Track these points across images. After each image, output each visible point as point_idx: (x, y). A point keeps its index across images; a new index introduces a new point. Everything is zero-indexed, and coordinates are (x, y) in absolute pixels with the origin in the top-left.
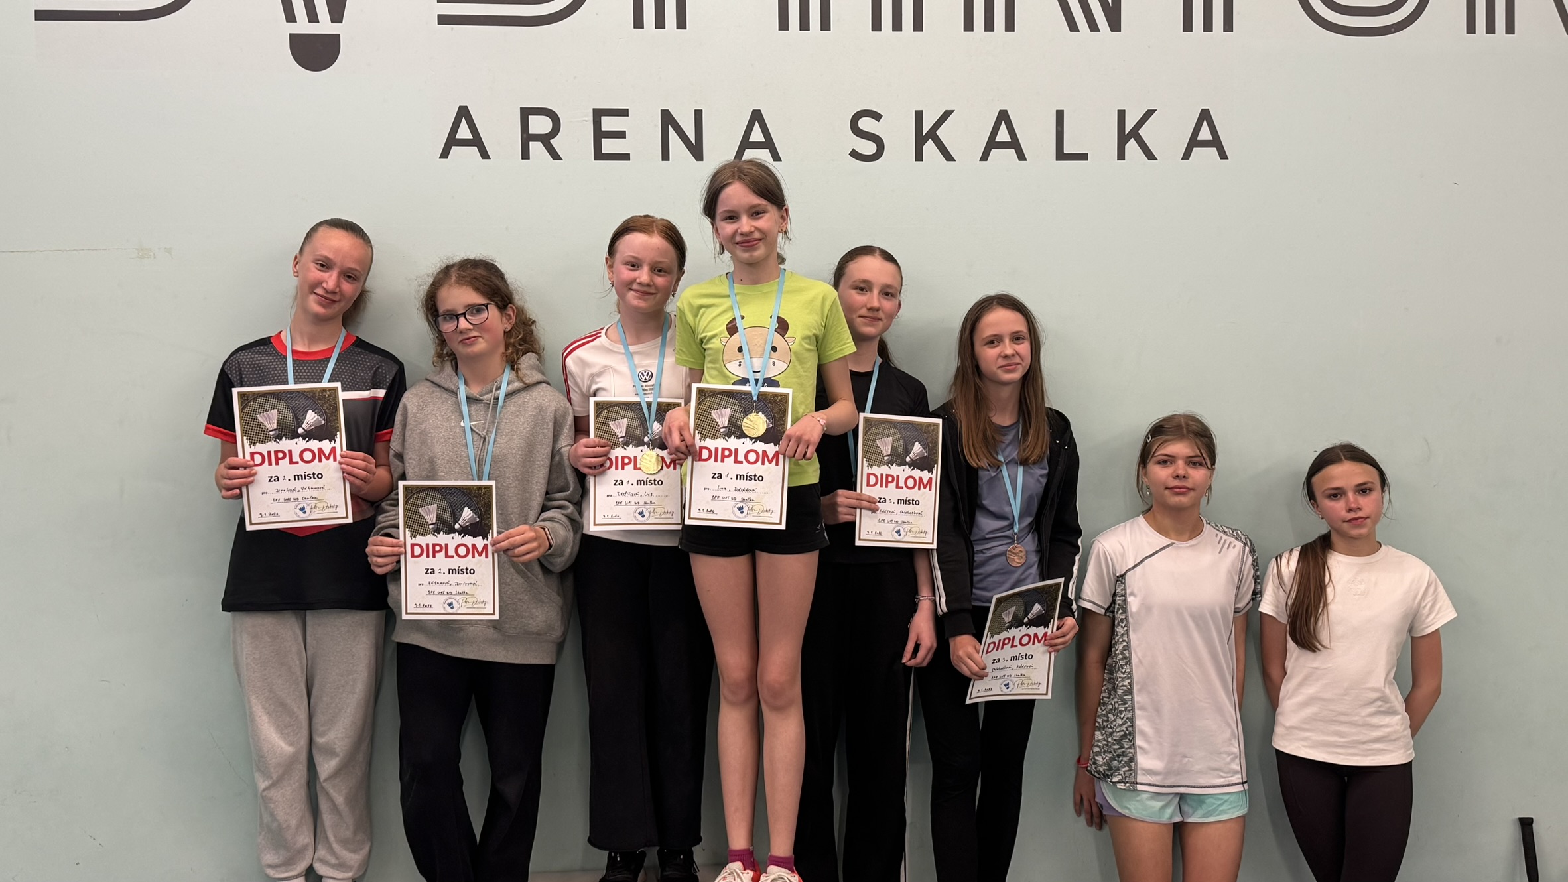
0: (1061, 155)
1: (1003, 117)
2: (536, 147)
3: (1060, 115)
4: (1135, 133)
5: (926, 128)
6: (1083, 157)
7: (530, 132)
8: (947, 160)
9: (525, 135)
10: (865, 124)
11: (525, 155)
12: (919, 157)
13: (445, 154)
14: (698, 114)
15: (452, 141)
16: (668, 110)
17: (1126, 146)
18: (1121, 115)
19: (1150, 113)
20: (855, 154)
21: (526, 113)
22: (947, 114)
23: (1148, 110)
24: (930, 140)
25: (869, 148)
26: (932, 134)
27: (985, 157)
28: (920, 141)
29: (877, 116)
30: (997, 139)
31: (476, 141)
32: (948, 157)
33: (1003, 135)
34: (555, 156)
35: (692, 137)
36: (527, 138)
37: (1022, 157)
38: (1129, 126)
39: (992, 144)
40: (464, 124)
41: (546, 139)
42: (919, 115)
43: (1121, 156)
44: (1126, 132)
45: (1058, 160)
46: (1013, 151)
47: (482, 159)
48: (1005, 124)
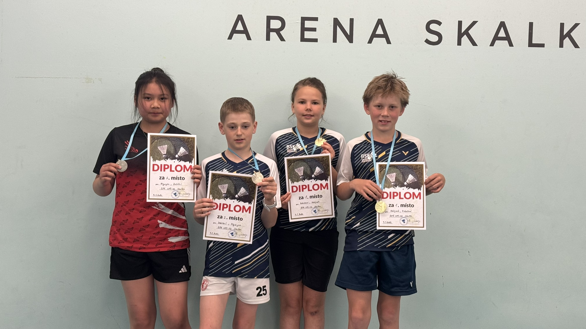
0: (531, 44)
1: (502, 25)
2: (273, 35)
3: (531, 25)
4: (569, 35)
5: (463, 30)
6: (542, 45)
7: (271, 28)
8: (473, 45)
10: (433, 27)
11: (268, 38)
12: (459, 43)
13: (230, 38)
14: (352, 20)
15: (234, 31)
16: (337, 18)
17: (564, 41)
19: (576, 25)
20: (427, 41)
21: (269, 18)
22: (474, 23)
23: (576, 23)
24: (465, 35)
25: (434, 38)
26: (467, 32)
27: (492, 44)
28: (460, 36)
29: (439, 23)
30: (500, 35)
31: (245, 31)
33: (502, 34)
34: (282, 39)
35: (348, 32)
36: (269, 30)
37: (511, 45)
38: (566, 31)
39: (496, 38)
41: (278, 31)
43: (561, 45)
44: (565, 34)
45: (529, 46)
46: (506, 42)
47: (248, 40)
48: (503, 28)
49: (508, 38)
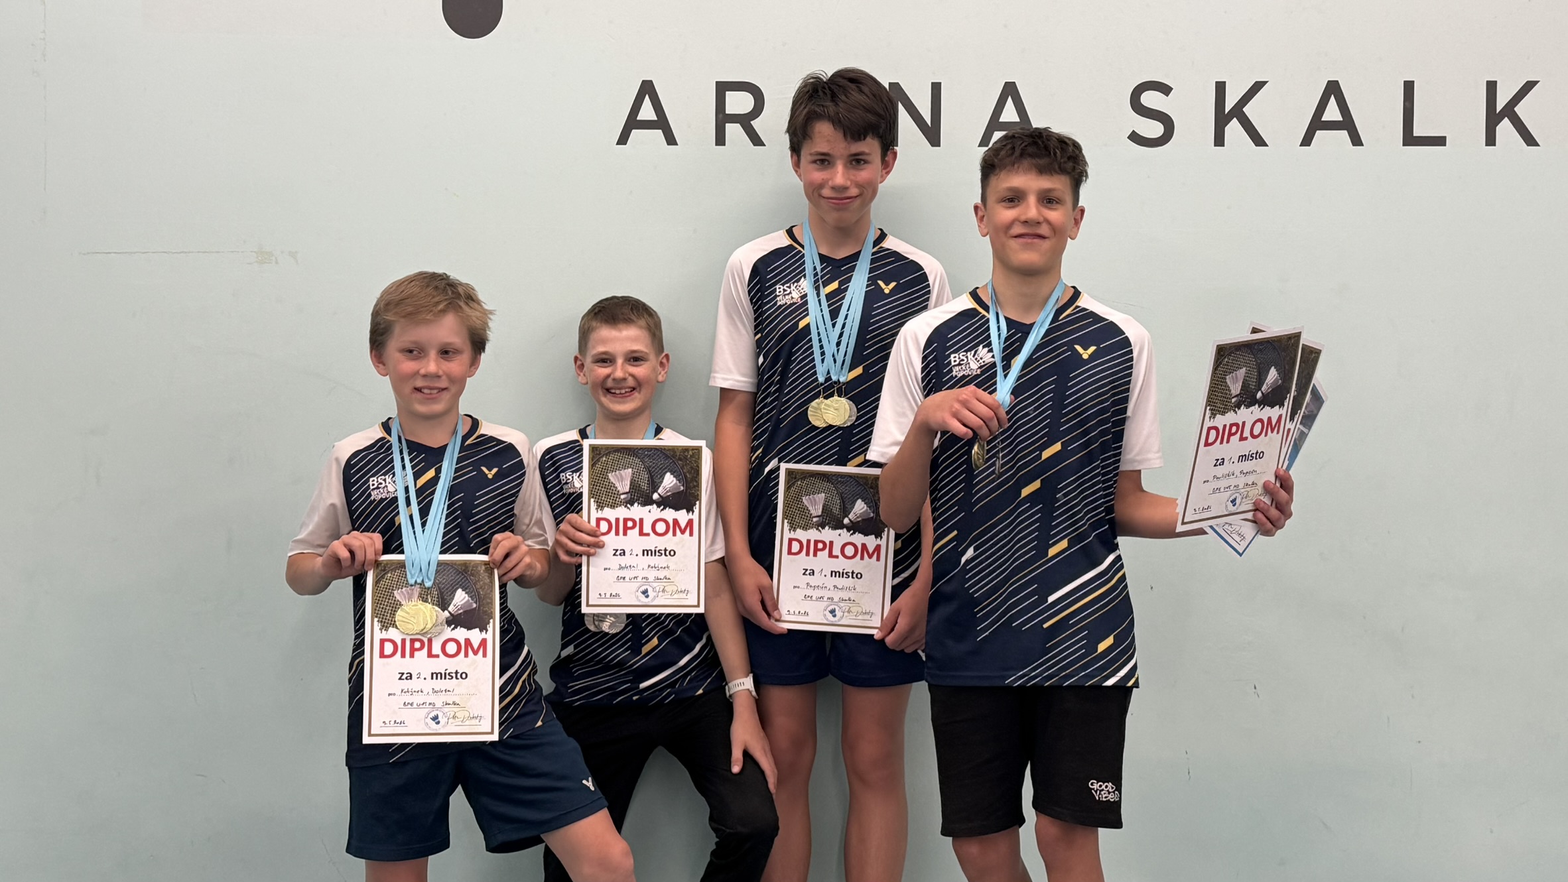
0: (1410, 139)
1: (1333, 89)
2: (734, 131)
3: (1409, 87)
4: (1509, 111)
5: (1229, 106)
6: (1440, 141)
7: (727, 112)
8: (1256, 146)
9: (721, 116)
10: (1150, 99)
11: (720, 140)
12: (1219, 140)
13: (623, 140)
14: (936, 88)
15: (632, 123)
16: (898, 84)
17: (1497, 128)
18: (1492, 87)
19: (1529, 86)
20: (1135, 137)
21: (723, 88)
22: (1258, 86)
23: (1528, 82)
24: (1235, 119)
25: (1154, 129)
26: (1238, 112)
27: (1307, 141)
28: (1221, 120)
29: (1165, 89)
30: (1326, 117)
31: (661, 123)
32: (1258, 141)
33: (1332, 113)
34: (756, 140)
35: (928, 119)
36: (723, 119)
37: (1356, 140)
38: (1500, 104)
39: (1317, 124)
40: (647, 102)
41: (745, 121)
42: (1221, 88)
43: (1491, 140)
44: (1499, 109)
45: (1405, 144)
46: (1345, 133)
47: (668, 144)
48: (1335, 99)
49: (1347, 123)
